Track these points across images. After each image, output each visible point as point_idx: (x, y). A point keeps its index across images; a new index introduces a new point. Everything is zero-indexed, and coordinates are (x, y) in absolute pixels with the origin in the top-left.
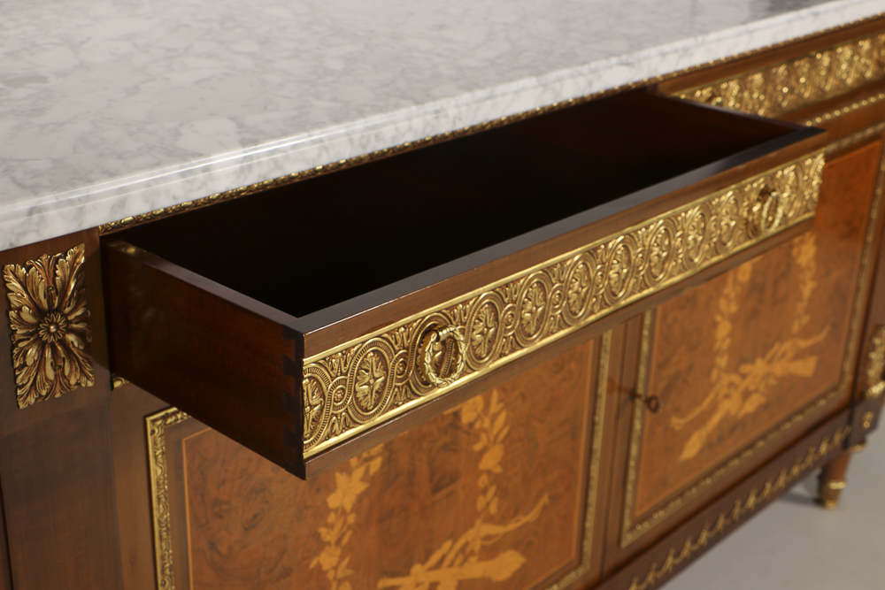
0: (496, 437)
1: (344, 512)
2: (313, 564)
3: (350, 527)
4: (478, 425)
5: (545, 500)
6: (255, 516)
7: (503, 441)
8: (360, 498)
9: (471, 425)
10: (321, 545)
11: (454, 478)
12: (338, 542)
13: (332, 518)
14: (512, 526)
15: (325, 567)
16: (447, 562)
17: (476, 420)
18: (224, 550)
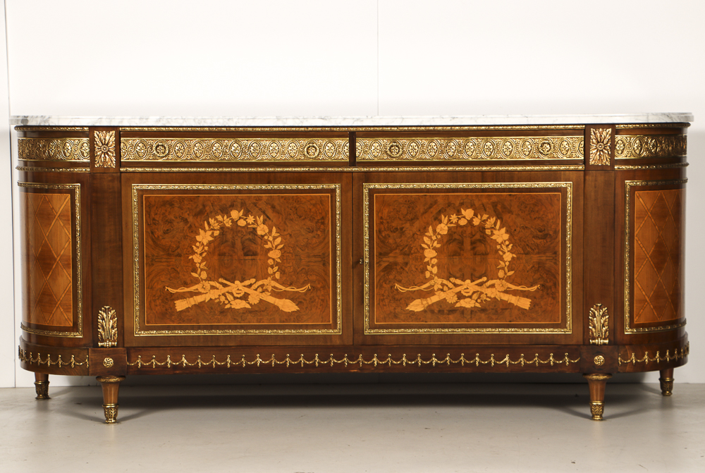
0: (276, 246)
1: (203, 244)
2: (190, 257)
3: (205, 251)
4: (266, 237)
5: (308, 286)
6: (168, 230)
7: (280, 249)
8: (210, 242)
9: (263, 236)
10: (194, 253)
11: (255, 254)
12: (201, 254)
13: (198, 244)
14: (288, 289)
15: (195, 261)
16: (253, 287)
17: (265, 235)
18: (156, 236)
